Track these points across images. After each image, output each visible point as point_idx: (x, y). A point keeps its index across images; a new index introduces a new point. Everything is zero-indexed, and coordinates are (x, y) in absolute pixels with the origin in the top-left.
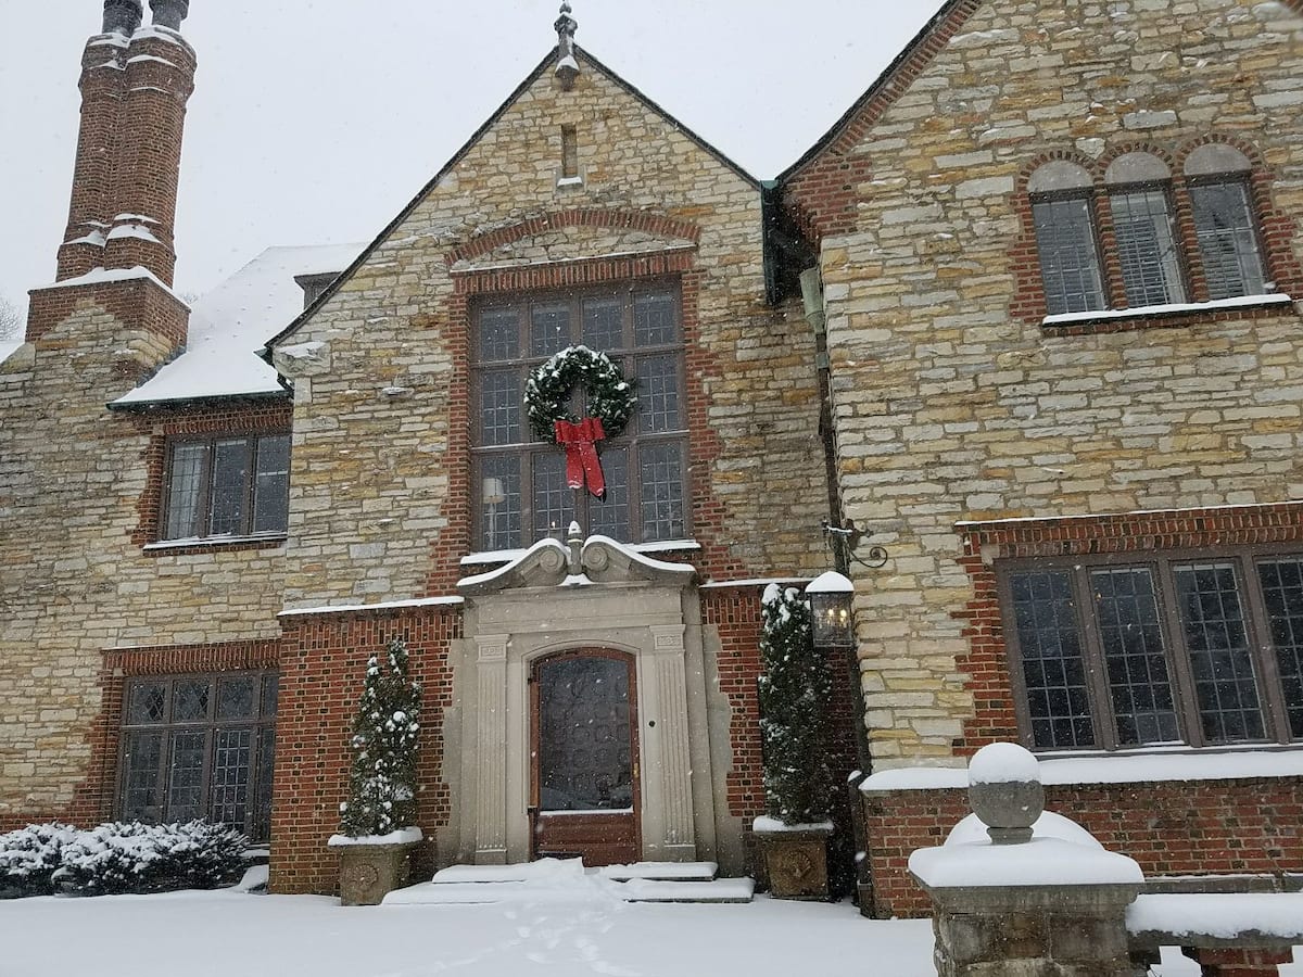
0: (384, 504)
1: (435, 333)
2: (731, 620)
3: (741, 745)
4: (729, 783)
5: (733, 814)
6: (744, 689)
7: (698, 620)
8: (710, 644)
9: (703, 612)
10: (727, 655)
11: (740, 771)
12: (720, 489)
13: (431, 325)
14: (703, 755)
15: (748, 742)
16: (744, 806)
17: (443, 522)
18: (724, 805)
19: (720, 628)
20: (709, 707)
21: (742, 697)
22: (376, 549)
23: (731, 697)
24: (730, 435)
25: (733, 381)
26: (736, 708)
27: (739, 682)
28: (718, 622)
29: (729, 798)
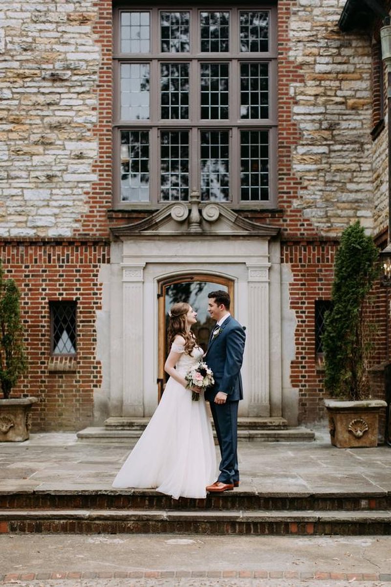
0: (49, 159)
1: (87, 28)
2: (300, 261)
3: (302, 344)
4: (292, 367)
5: (294, 386)
6: (306, 308)
7: (278, 260)
8: (285, 277)
9: (282, 255)
10: (297, 285)
11: (300, 360)
12: (298, 167)
13: (84, 21)
14: (276, 349)
15: (307, 341)
16: (301, 381)
17: (94, 177)
18: (288, 381)
19: (293, 266)
20: (282, 319)
21: (304, 312)
22: (44, 193)
23: (297, 312)
24: (307, 127)
25: (311, 88)
26: (300, 319)
27: (303, 303)
28: (291, 261)
29: (291, 377)
